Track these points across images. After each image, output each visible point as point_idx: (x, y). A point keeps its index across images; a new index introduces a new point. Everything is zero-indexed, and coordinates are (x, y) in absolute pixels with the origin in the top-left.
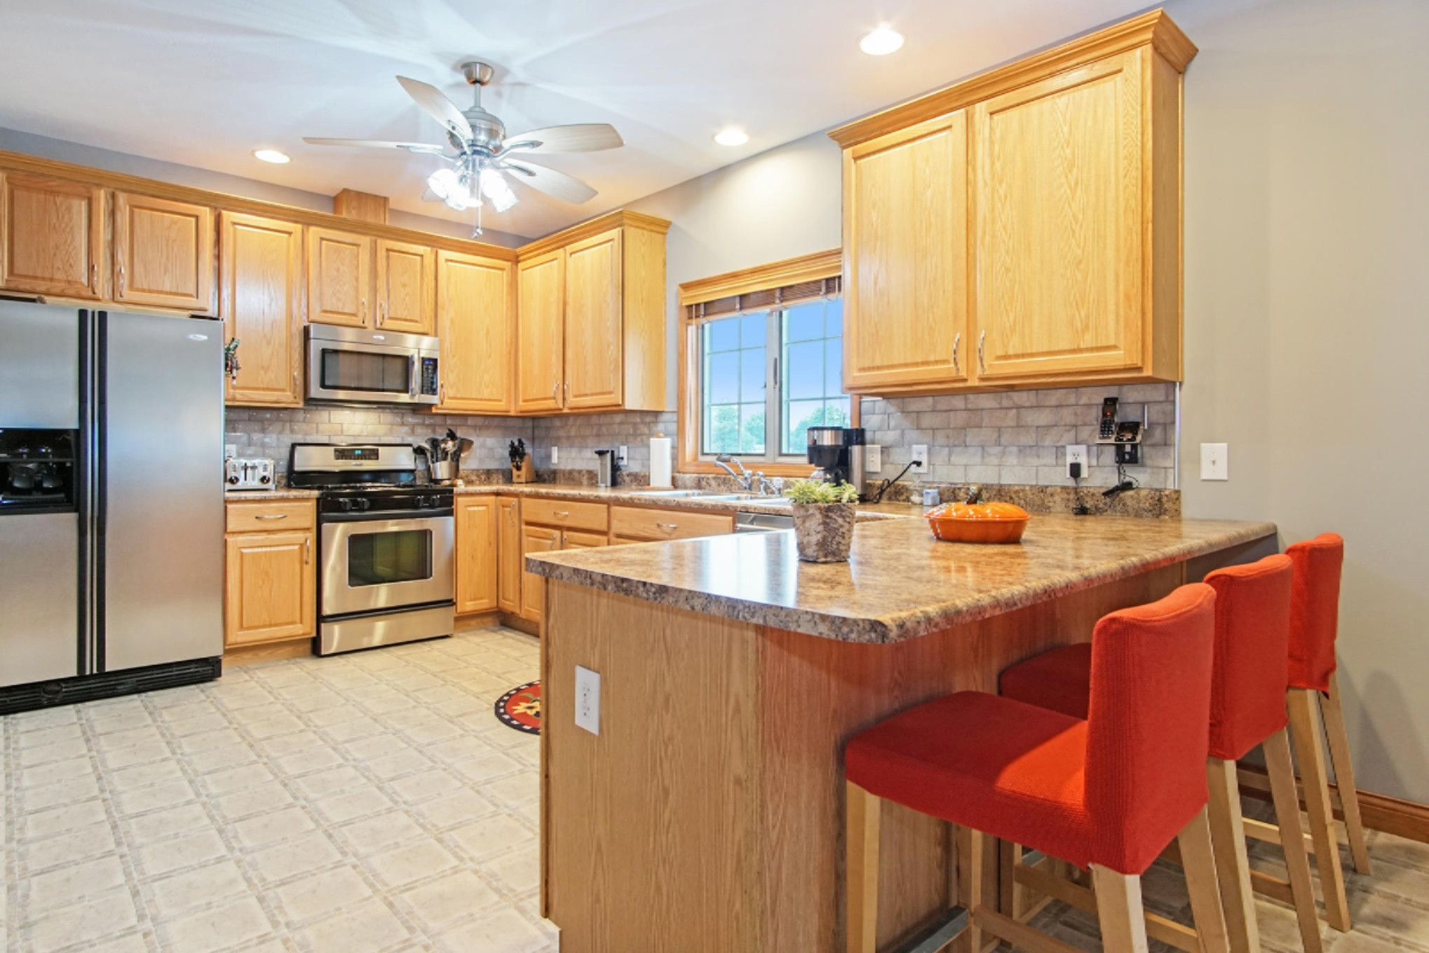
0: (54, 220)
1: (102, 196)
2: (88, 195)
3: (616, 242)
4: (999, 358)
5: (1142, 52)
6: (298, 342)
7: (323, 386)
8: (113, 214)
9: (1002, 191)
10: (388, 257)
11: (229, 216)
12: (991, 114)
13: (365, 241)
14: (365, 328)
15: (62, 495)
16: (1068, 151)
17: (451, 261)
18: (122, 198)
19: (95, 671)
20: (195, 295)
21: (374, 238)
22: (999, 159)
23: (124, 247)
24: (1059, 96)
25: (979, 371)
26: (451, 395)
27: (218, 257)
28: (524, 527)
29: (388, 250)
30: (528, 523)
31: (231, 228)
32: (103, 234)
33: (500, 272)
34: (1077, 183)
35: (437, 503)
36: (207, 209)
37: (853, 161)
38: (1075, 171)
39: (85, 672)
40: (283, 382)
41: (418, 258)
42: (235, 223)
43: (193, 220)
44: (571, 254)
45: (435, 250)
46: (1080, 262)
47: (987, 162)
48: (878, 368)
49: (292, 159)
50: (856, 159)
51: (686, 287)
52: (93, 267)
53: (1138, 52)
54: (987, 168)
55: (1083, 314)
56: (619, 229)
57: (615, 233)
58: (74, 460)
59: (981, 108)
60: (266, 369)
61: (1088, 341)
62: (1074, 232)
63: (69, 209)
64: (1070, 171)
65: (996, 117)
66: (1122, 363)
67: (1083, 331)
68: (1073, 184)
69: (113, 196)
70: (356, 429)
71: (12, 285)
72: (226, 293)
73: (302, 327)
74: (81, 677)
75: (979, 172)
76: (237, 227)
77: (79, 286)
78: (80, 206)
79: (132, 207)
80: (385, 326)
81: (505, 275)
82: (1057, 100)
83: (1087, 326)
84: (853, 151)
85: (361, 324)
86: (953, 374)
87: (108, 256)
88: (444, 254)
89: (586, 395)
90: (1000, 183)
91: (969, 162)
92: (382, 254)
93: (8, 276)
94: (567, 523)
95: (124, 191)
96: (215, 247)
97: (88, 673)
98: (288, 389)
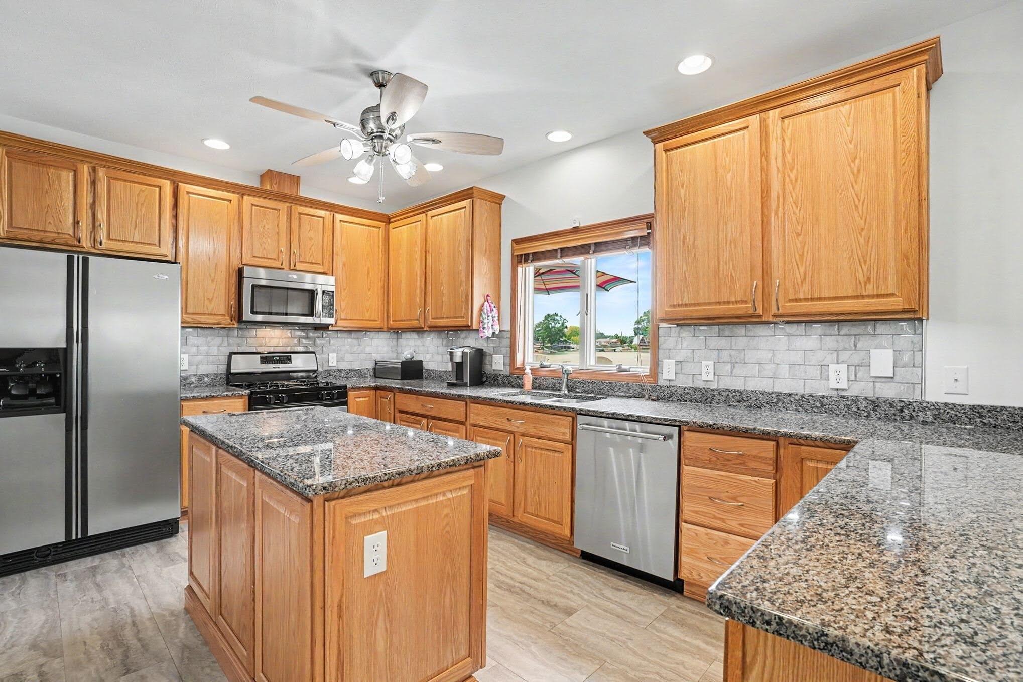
0: (46, 186)
1: (85, 169)
2: (74, 168)
3: (468, 208)
4: (791, 300)
5: (918, 70)
6: (234, 279)
7: (253, 312)
8: (94, 183)
9: (793, 176)
10: (300, 219)
11: (184, 187)
12: (783, 118)
13: (283, 206)
14: (283, 269)
15: (52, 401)
16: (851, 146)
17: (343, 221)
18: (101, 173)
19: (79, 537)
20: (158, 245)
21: (289, 205)
22: (789, 152)
23: (103, 208)
24: (843, 106)
25: (774, 310)
26: (343, 317)
27: (176, 217)
28: (397, 414)
29: (300, 214)
30: (401, 412)
31: (186, 197)
32: (86, 199)
33: (378, 229)
34: (859, 171)
35: (336, 397)
36: (168, 182)
37: (664, 152)
38: (857, 161)
39: (71, 537)
40: (222, 309)
41: (321, 219)
42: (188, 193)
43: (157, 189)
44: (432, 217)
45: (332, 213)
46: (863, 230)
47: (780, 154)
48: (686, 305)
49: (231, 147)
50: (666, 151)
51: (516, 242)
52: (78, 223)
53: (915, 70)
54: (779, 159)
55: (865, 269)
56: (471, 200)
57: (466, 203)
58: (62, 371)
59: (774, 115)
60: (210, 300)
61: (871, 289)
62: (856, 206)
63: (59, 178)
64: (853, 161)
65: (786, 121)
66: (901, 307)
67: (866, 283)
68: (856, 171)
69: (94, 169)
70: (274, 342)
71: (11, 235)
72: (181, 243)
73: (238, 269)
74: (68, 542)
75: (773, 161)
76: (191, 195)
77: (67, 236)
78: (68, 176)
79: (109, 178)
80: (298, 268)
81: (381, 232)
82: (841, 108)
83: (869, 279)
84: (664, 145)
85: (280, 267)
86: (751, 312)
87: (90, 215)
88: (339, 217)
89: (443, 318)
90: (791, 170)
91: (765, 154)
92: (295, 216)
93: (8, 228)
94: (431, 413)
95: (103, 166)
96: (173, 210)
97: (74, 538)
98: (227, 315)
